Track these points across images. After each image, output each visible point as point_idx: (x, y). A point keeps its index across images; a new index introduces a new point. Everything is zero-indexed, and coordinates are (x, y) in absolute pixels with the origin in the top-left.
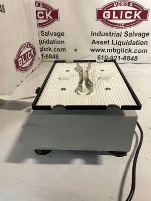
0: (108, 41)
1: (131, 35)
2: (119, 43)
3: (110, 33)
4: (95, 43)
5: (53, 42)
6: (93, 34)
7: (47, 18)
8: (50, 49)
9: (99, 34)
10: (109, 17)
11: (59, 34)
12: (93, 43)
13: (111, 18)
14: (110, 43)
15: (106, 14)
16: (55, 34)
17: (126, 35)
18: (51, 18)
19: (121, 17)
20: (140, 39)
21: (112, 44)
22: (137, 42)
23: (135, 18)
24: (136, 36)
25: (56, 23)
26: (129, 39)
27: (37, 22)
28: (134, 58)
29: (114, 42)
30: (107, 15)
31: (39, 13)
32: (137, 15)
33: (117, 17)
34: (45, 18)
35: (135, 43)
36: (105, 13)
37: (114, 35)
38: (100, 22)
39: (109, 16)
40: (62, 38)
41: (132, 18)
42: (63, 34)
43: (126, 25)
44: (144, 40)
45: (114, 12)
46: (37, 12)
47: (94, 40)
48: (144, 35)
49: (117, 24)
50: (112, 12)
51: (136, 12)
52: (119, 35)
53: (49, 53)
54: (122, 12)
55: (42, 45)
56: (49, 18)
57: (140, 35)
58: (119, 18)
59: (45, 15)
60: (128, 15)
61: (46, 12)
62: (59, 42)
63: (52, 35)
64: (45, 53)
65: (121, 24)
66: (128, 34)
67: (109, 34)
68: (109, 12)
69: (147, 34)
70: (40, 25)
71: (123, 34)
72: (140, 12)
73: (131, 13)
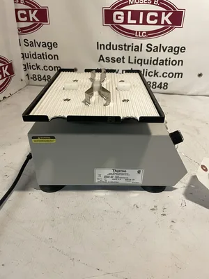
0: (123, 58)
1: (157, 49)
2: (140, 62)
3: (125, 45)
4: (103, 60)
5: (41, 56)
6: (99, 46)
7: (31, 20)
8: (38, 67)
9: (108, 47)
10: (122, 21)
11: (50, 45)
12: (100, 60)
13: (125, 22)
14: (126, 60)
15: (117, 16)
16: (45, 45)
17: (149, 50)
18: (37, 20)
19: (141, 22)
20: (172, 56)
21: (129, 62)
22: (166, 60)
23: (163, 22)
24: (164, 51)
25: (45, 27)
26: (154, 55)
27: (18, 25)
28: (163, 86)
29: (132, 60)
30: (119, 17)
31: (19, 12)
32: (165, 18)
33: (135, 22)
34: (28, 21)
35: (162, 63)
36: (115, 14)
37: (130, 48)
38: (108, 28)
39: (122, 19)
40: (54, 51)
41: (159, 23)
42: (55, 45)
43: (149, 34)
44: (177, 58)
45: (130, 13)
46: (17, 11)
47: (101, 56)
48: (177, 49)
49: (134, 32)
50: (126, 12)
51: (164, 14)
52: (138, 49)
53: (37, 72)
54: (141, 14)
55: (27, 60)
56: (34, 20)
57: (171, 49)
58: (138, 23)
59: (28, 15)
60: (152, 18)
61: (30, 11)
62: (50, 57)
63: (39, 46)
64: (32, 72)
65: (141, 32)
66: (152, 47)
67: (123, 47)
68: (122, 14)
69: (183, 49)
70: (22, 31)
71: (144, 48)
72: (170, 14)
73: (156, 15)
